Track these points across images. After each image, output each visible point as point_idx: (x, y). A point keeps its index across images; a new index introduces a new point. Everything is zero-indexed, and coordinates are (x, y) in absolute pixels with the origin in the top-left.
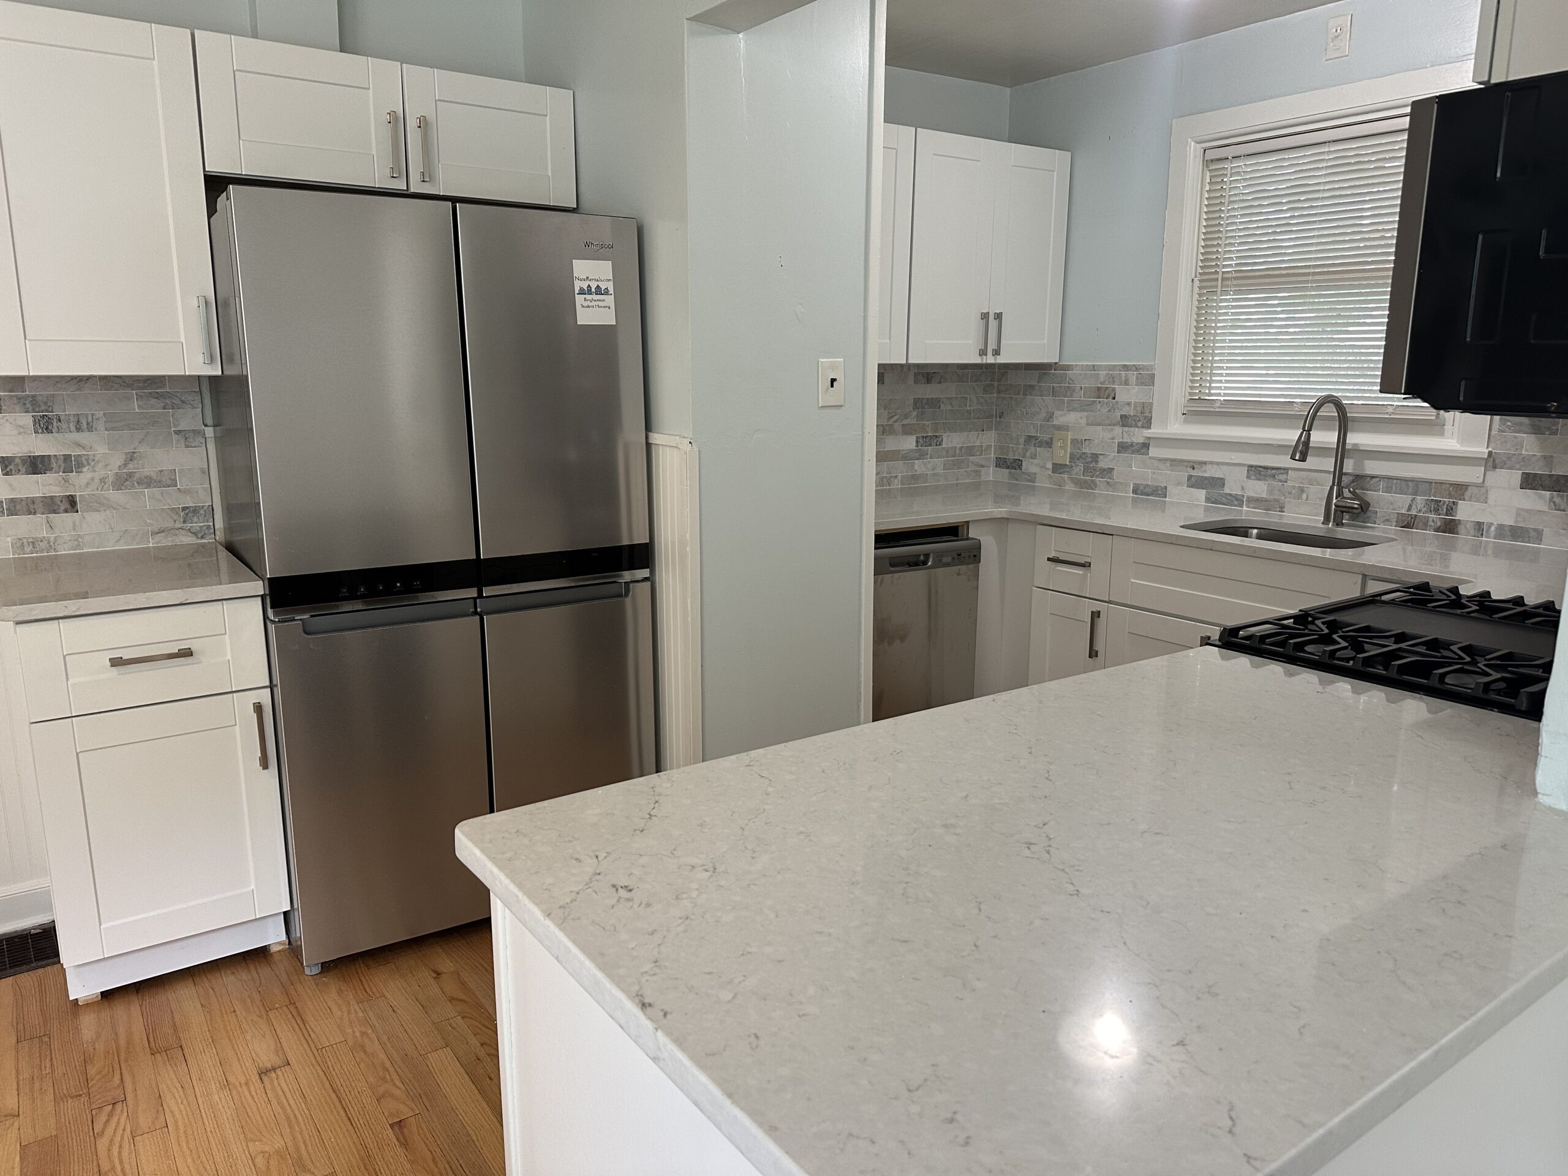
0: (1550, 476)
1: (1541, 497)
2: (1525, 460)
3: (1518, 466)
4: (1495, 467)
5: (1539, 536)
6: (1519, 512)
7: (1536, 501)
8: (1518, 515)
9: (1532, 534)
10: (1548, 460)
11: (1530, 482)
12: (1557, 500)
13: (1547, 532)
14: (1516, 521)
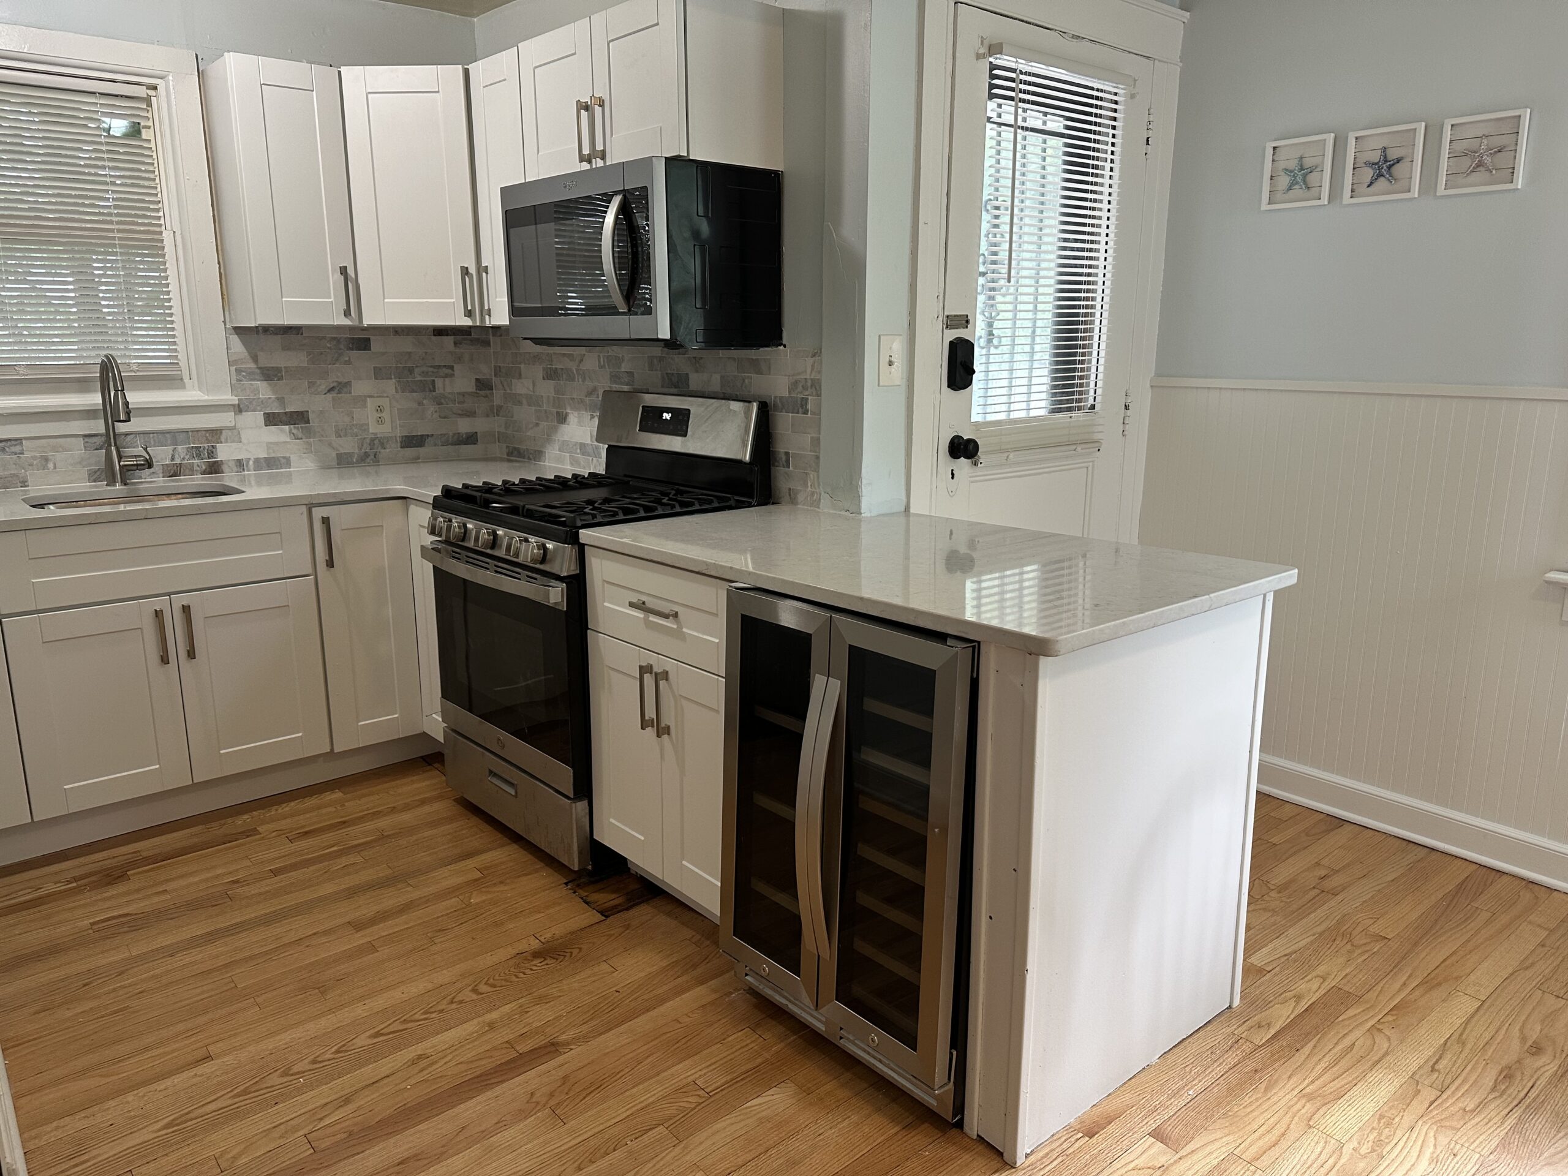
0: (286, 413)
1: (282, 430)
2: (263, 403)
3: (259, 408)
4: (240, 411)
5: (288, 462)
6: (269, 445)
7: (280, 434)
8: (268, 448)
9: (283, 461)
10: (281, 400)
11: (271, 420)
12: (294, 431)
13: (293, 458)
14: (268, 454)
